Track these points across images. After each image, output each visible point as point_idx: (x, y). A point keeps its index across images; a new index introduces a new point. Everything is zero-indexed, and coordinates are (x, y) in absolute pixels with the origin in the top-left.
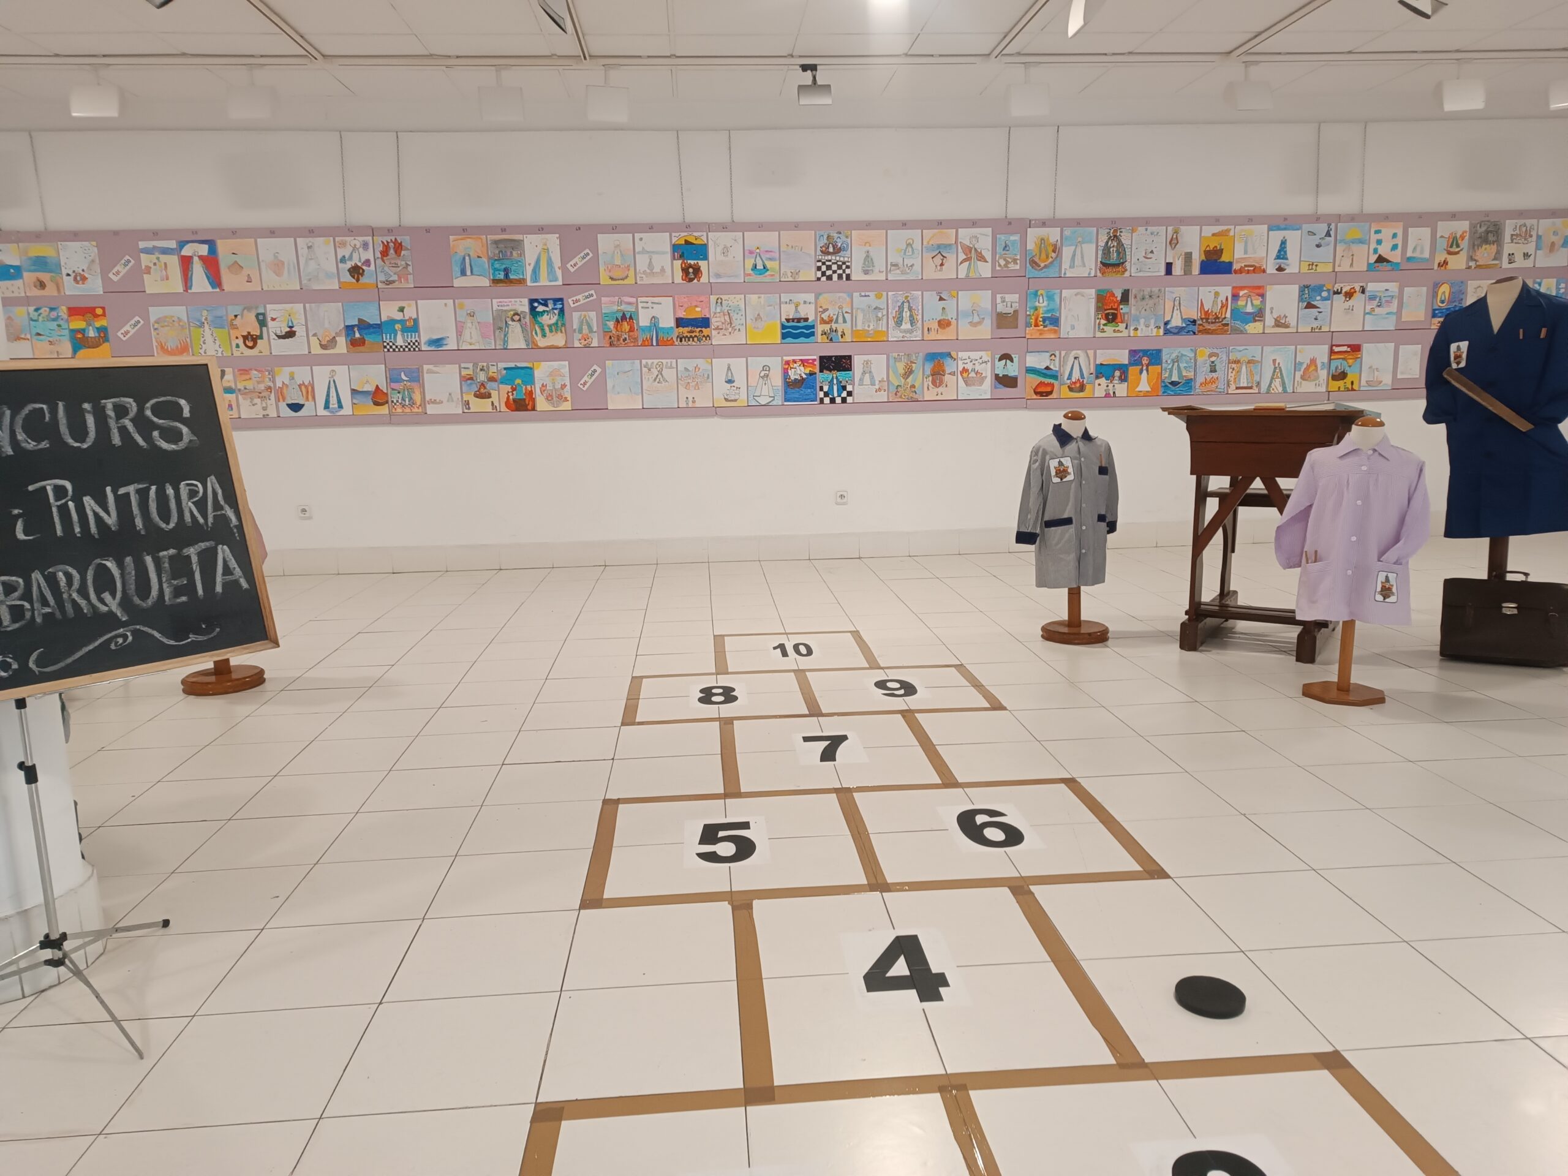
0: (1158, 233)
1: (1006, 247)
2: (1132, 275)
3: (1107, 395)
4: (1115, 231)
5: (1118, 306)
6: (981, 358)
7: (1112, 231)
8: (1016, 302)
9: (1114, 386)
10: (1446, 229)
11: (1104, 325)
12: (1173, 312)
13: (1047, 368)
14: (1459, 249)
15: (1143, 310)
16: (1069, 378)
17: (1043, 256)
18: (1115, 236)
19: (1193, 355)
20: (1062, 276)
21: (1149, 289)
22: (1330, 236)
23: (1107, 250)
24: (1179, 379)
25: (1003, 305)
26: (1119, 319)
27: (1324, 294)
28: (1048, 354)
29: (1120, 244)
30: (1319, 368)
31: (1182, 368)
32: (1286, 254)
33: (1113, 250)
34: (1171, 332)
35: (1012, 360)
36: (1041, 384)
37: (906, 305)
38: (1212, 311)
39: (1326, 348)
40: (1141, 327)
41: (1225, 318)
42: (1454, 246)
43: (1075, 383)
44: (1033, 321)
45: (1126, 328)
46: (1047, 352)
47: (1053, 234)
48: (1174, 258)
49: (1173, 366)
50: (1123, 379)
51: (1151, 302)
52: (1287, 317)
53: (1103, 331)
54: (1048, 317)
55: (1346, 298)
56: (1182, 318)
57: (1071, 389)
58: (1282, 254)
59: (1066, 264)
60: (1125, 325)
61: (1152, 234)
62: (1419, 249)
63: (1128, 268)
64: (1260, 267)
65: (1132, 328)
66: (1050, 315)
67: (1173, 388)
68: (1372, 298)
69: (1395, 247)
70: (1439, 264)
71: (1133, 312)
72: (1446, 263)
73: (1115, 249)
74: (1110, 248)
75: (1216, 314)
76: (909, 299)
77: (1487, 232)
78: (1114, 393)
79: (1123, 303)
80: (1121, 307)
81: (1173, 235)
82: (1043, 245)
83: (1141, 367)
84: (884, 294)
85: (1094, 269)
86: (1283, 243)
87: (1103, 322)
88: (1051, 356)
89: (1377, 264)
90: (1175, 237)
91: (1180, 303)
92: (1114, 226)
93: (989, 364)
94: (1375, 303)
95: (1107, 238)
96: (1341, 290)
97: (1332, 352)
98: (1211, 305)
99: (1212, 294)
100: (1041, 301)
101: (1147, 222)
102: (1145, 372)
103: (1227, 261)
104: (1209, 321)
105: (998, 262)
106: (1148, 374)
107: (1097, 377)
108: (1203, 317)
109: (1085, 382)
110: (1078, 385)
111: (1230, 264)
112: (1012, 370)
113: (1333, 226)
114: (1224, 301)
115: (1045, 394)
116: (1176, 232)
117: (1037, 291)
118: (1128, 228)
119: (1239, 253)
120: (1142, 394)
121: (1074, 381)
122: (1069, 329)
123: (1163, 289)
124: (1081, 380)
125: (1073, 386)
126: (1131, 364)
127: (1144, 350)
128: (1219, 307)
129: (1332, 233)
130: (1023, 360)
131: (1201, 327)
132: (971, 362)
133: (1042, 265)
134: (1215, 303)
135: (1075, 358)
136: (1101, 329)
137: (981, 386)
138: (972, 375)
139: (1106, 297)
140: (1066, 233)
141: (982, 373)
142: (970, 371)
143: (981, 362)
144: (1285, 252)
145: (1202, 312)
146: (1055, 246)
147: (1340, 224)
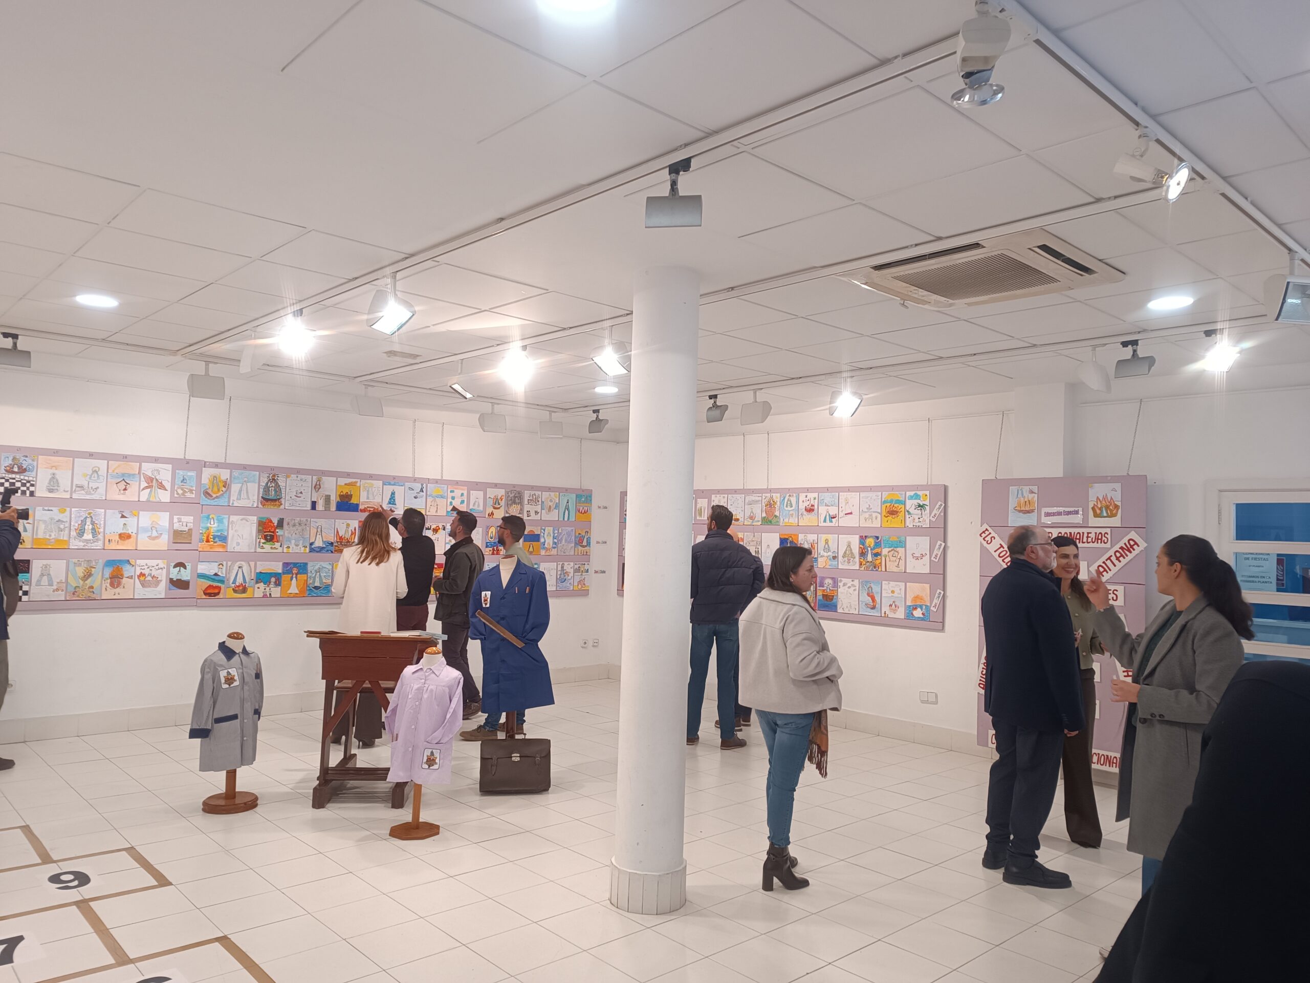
0: (306, 480)
1: (183, 480)
2: (287, 508)
3: (265, 596)
4: (274, 476)
5: (275, 530)
6: (157, 565)
7: (271, 476)
8: (191, 523)
9: (270, 589)
10: (492, 493)
11: (263, 543)
12: (316, 536)
13: (216, 574)
14: (499, 506)
15: (294, 534)
16: (234, 582)
17: (215, 489)
18: (273, 479)
19: (331, 567)
20: (231, 505)
21: (298, 519)
22: (423, 492)
23: (267, 489)
24: (320, 584)
25: (179, 524)
26: (275, 540)
28: (217, 564)
29: (277, 486)
31: (323, 577)
32: (395, 502)
34: (314, 550)
35: (185, 567)
36: (210, 587)
37: (88, 521)
38: (345, 537)
40: (292, 545)
42: (496, 504)
43: (238, 586)
44: (205, 538)
45: (281, 546)
46: (216, 562)
47: (223, 474)
48: (317, 498)
49: (316, 575)
50: (278, 584)
51: (300, 528)
53: (262, 548)
54: (217, 535)
56: (323, 540)
57: (235, 591)
58: (392, 501)
59: (234, 497)
60: (279, 544)
61: (301, 480)
62: (477, 504)
63: (283, 502)
65: (285, 546)
66: (219, 534)
67: (316, 591)
69: (462, 502)
70: (489, 514)
71: (286, 534)
72: (492, 514)
73: (273, 489)
74: (270, 487)
75: (347, 539)
76: (92, 515)
77: (515, 497)
78: (270, 594)
79: (278, 528)
80: (277, 530)
82: (215, 481)
83: (291, 575)
84: (68, 509)
85: (256, 501)
86: (393, 494)
87: (263, 541)
88: (219, 565)
89: (452, 512)
90: (318, 483)
91: (321, 530)
92: (272, 472)
93: (165, 570)
95: (267, 480)
96: (431, 527)
98: (344, 532)
99: (345, 525)
100: (212, 523)
101: (298, 471)
102: (294, 579)
103: (355, 503)
105: (176, 491)
106: (297, 580)
107: (257, 582)
108: (338, 540)
109: (247, 586)
110: (241, 588)
111: (357, 505)
112: (185, 575)
113: (424, 485)
114: (353, 530)
115: (213, 595)
116: (319, 480)
117: (209, 515)
118: (284, 475)
119: (363, 498)
120: (292, 595)
121: (238, 585)
122: (235, 545)
123: (309, 519)
124: (244, 584)
125: (237, 589)
126: (284, 573)
127: (294, 563)
128: (350, 535)
129: (424, 490)
130: (195, 568)
131: (337, 548)
132: (148, 568)
133: (214, 496)
134: (346, 531)
135: (239, 567)
136: (261, 545)
137: (156, 588)
138: (149, 578)
139: (265, 522)
140: (235, 474)
141: (158, 578)
142: (146, 576)
143: (157, 568)
144: (394, 500)
145: (338, 537)
146: (225, 482)
147: (428, 485)
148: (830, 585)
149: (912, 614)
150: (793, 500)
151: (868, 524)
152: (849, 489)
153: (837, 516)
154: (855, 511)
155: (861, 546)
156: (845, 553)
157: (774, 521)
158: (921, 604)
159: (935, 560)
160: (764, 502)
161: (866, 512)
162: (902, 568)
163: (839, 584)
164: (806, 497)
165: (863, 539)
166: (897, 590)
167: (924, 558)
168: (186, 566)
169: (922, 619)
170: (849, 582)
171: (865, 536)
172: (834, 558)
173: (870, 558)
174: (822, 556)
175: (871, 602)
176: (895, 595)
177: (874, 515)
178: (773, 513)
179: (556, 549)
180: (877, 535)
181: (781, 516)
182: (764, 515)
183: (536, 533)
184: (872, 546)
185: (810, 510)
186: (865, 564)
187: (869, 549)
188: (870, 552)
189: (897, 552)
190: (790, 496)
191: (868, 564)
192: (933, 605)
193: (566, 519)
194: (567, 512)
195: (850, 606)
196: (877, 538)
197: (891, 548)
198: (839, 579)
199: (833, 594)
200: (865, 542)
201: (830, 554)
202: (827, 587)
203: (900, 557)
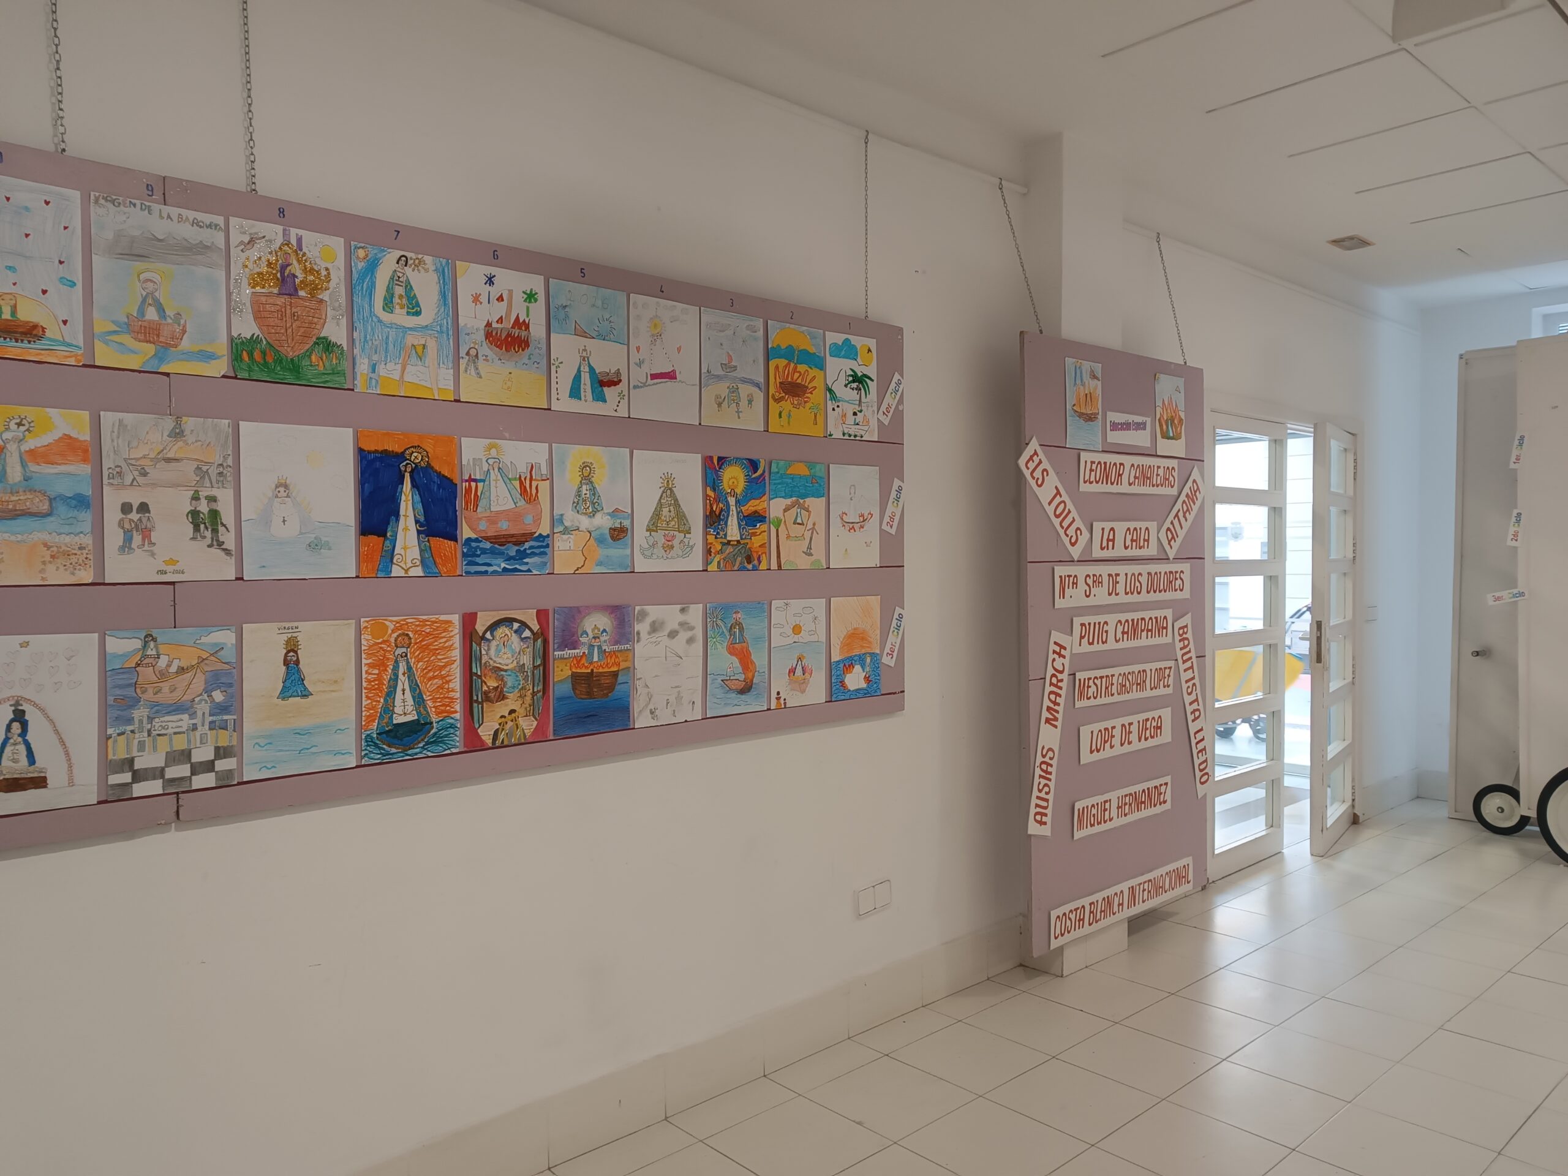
148: (604, 637)
150: (425, 286)
151: (727, 420)
152: (662, 288)
153: (624, 378)
154: (688, 372)
155: (708, 491)
156: (657, 515)
159: (888, 529)
161: (719, 378)
163: (637, 628)
164: (491, 281)
165: (713, 467)
166: (807, 623)
167: (867, 525)
170: (670, 614)
171: (720, 459)
172: (618, 534)
173: (733, 531)
174: (566, 531)
175: (742, 669)
176: (803, 637)
178: (310, 325)
180: (754, 457)
181: (356, 351)
184: (739, 491)
185: (511, 340)
186: (720, 552)
187: (732, 501)
188: (733, 508)
189: (808, 510)
191: (729, 549)
192: (888, 648)
195: (679, 698)
196: (753, 465)
197: (791, 497)
198: (637, 608)
199: (615, 669)
200: (718, 476)
201: (603, 522)
202: (591, 647)
203: (814, 524)
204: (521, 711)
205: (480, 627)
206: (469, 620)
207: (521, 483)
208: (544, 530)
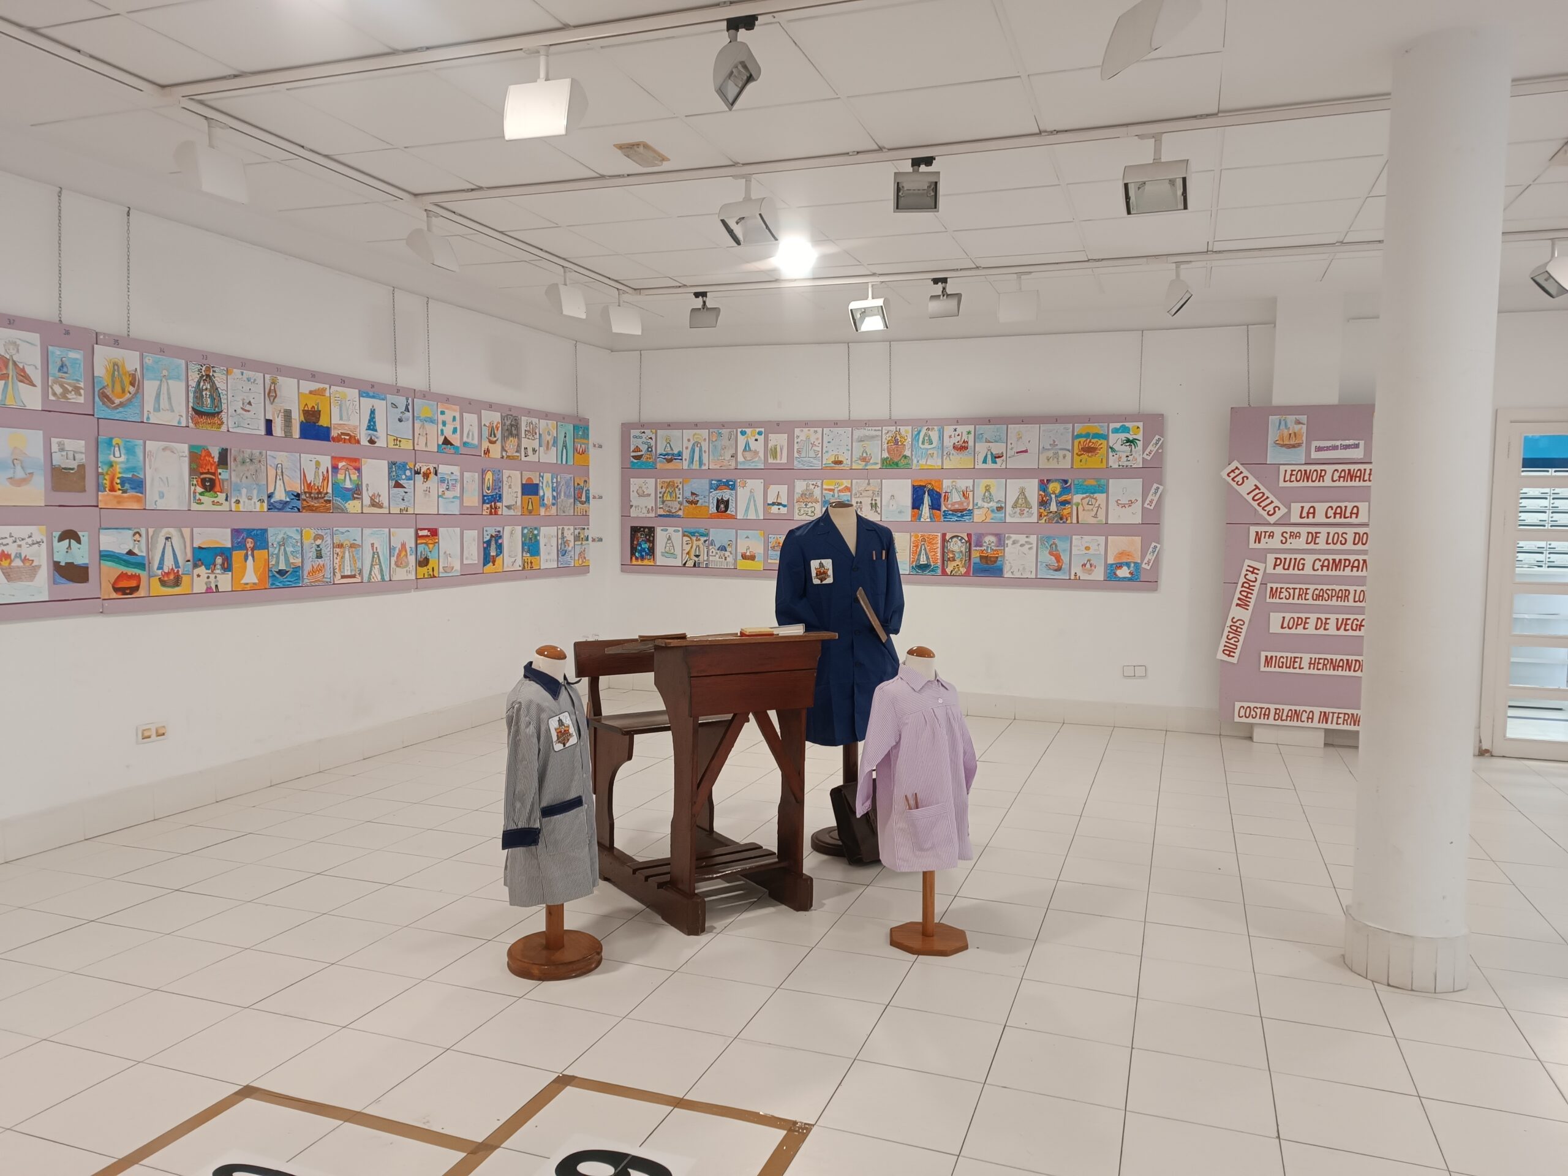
0: (255, 380)
1: (62, 366)
2: (230, 430)
3: (209, 590)
4: (208, 369)
5: (216, 470)
6: (30, 537)
7: (204, 369)
8: (82, 453)
9: (216, 577)
10: (487, 418)
11: (201, 494)
12: (276, 482)
13: (130, 553)
14: (496, 439)
15: (244, 477)
16: (160, 567)
17: (118, 388)
18: (208, 376)
19: (300, 537)
20: (145, 421)
21: (249, 451)
22: (409, 411)
23: (199, 391)
24: (286, 567)
25: (62, 455)
26: (217, 488)
27: (408, 473)
28: (131, 532)
29: (215, 388)
30: (409, 554)
31: (289, 553)
32: (375, 426)
33: (206, 394)
34: (275, 508)
35: (79, 541)
36: (123, 576)
38: (314, 484)
39: (412, 531)
40: (243, 499)
41: (327, 493)
42: (493, 436)
43: (168, 574)
44: (107, 483)
45: (226, 500)
46: (129, 529)
47: (131, 361)
48: (273, 414)
49: (279, 550)
50: (227, 567)
51: (252, 467)
52: (380, 496)
53: (200, 502)
54: (128, 479)
55: (424, 478)
56: (285, 490)
57: (163, 583)
58: (372, 426)
59: (149, 406)
60: (224, 495)
61: (249, 380)
62: (471, 435)
63: (225, 420)
64: (355, 436)
65: (233, 500)
66: (130, 476)
67: (281, 579)
68: (442, 480)
69: (455, 430)
70: (484, 451)
71: (233, 479)
72: (488, 451)
73: (208, 393)
74: (203, 390)
77: (512, 425)
78: (216, 586)
79: (221, 466)
80: (220, 471)
81: (271, 386)
82: (116, 373)
83: (245, 551)
85: (184, 416)
86: (373, 412)
87: (200, 490)
88: (134, 534)
89: (444, 447)
90: (273, 388)
91: (282, 472)
92: (205, 362)
93: (44, 546)
94: (445, 486)
95: (198, 376)
96: (420, 470)
97: (417, 537)
98: (313, 477)
99: (313, 463)
100: (117, 454)
101: (244, 364)
102: (250, 558)
103: (325, 426)
104: (312, 495)
105: (52, 388)
106: (254, 561)
107: (195, 566)
108: (306, 490)
109: (180, 573)
110: (172, 577)
111: (328, 429)
112: (80, 555)
113: (410, 401)
114: (325, 473)
115: (128, 591)
116: (274, 382)
117: (111, 439)
118: (222, 368)
119: (335, 420)
120: (248, 587)
121: (166, 571)
122: (157, 497)
123: (264, 452)
124: (176, 570)
125: (166, 579)
126: (233, 548)
127: (248, 530)
128: (321, 480)
129: (410, 408)
130: (95, 541)
131: (305, 502)
132: (15, 542)
133: (117, 401)
134: (316, 474)
135: (167, 538)
136: (197, 498)
137: (32, 581)
138: (17, 563)
139: (201, 455)
140: (147, 361)
141: (33, 561)
142: (13, 557)
143: (30, 543)
144: (375, 422)
145: (305, 485)
146: (134, 376)
147: (415, 400)
148: (993, 544)
149: (1115, 574)
150: (935, 435)
151: (1053, 465)
152: (1023, 420)
153: (1005, 455)
154: (1033, 449)
155: (1041, 493)
156: (1017, 502)
157: (903, 462)
158: (1129, 561)
159: (1149, 507)
160: (886, 438)
161: (1048, 449)
162: (1101, 517)
163: (1006, 542)
164: (955, 430)
165: (1043, 485)
166: (1093, 546)
167: (1133, 505)
168: (79, 538)
169: (1130, 580)
170: (1022, 538)
171: (1048, 480)
172: (999, 509)
173: (1053, 507)
174: (979, 508)
175: (1055, 561)
176: (1091, 551)
177: (1061, 453)
178: (901, 452)
179: (555, 507)
180: (1066, 479)
181: (913, 457)
182: (885, 455)
183: (535, 482)
184: (1057, 492)
185: (962, 448)
186: (1047, 516)
187: (1053, 496)
188: (1054, 499)
189: (1096, 499)
190: (928, 429)
191: (1051, 515)
192: (1146, 561)
193: (564, 462)
194: (565, 451)
195: (1024, 569)
196: (1066, 482)
197: (1086, 493)
198: (1007, 535)
199: (997, 555)
200: (1047, 487)
201: (993, 505)
202: (988, 547)
203: (1099, 505)
204: (961, 566)
205: (947, 538)
206: (944, 535)
207: (963, 493)
208: (971, 507)
